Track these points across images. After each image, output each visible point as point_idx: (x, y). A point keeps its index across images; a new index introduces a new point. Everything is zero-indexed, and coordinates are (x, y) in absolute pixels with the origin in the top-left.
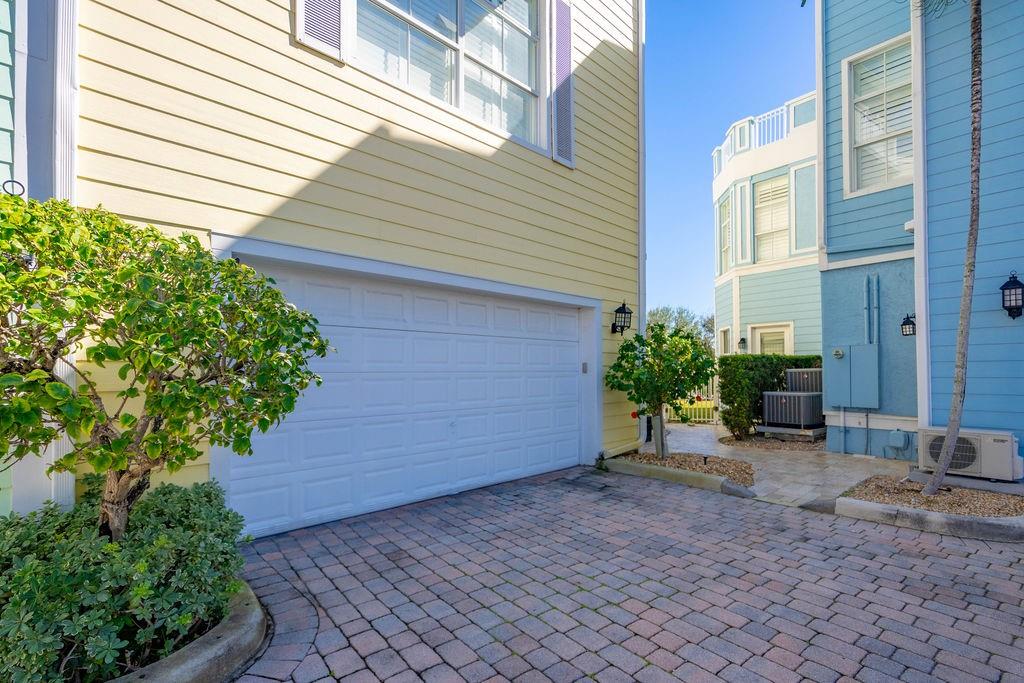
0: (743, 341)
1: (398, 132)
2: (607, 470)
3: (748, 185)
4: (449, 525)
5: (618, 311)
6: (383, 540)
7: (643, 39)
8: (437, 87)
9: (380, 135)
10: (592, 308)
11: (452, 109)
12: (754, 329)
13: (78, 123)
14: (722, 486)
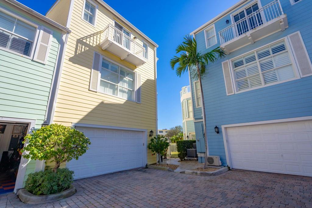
0: (188, 136)
1: (105, 102)
2: (148, 168)
3: (186, 100)
4: (110, 178)
5: (150, 132)
6: (96, 180)
7: (156, 77)
8: (114, 93)
9: (102, 103)
10: (145, 131)
11: (116, 96)
12: (190, 133)
13: (56, 108)
14: (168, 170)
